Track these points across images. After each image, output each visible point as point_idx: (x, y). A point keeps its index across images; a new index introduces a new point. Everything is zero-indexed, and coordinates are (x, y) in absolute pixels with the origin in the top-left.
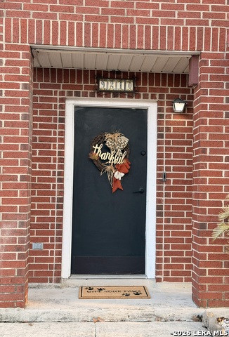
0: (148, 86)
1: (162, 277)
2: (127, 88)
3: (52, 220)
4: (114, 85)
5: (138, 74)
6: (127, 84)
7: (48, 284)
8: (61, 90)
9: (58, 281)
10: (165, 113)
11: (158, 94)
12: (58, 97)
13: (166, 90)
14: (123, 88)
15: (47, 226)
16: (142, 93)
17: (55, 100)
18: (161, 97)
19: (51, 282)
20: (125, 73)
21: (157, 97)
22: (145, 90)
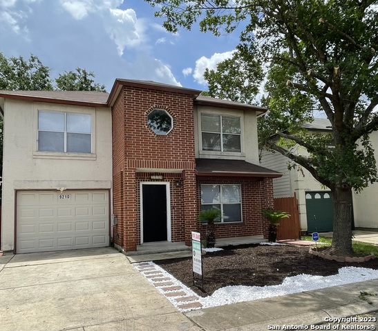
0: (167, 178)
1: (174, 241)
2: (160, 178)
4: (156, 177)
5: (164, 174)
8: (139, 179)
9: (140, 244)
10: (173, 186)
11: (170, 180)
12: (138, 182)
13: (173, 179)
16: (165, 180)
20: (160, 173)
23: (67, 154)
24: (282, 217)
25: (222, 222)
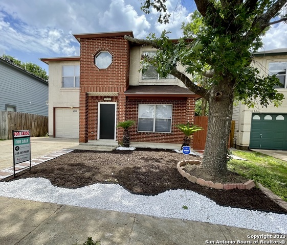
1: (117, 140)
3: (95, 127)
4: (107, 99)
5: (112, 97)
8: (97, 100)
9: (97, 140)
10: (118, 105)
11: (117, 101)
12: (96, 102)
15: (94, 129)
19: (95, 140)
20: (110, 96)
22: (114, 100)
23: (74, 88)
24: (193, 131)
25: (154, 131)
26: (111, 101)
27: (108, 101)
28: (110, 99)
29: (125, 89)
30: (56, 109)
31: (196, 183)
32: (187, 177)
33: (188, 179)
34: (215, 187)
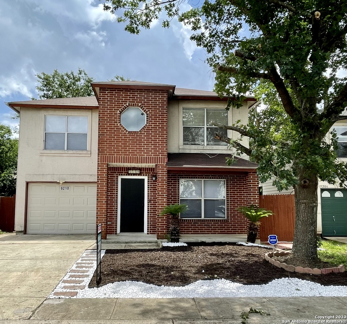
0: (144, 172)
1: (149, 233)
2: (138, 173)
3: (114, 215)
4: (133, 172)
5: (141, 168)
6: (138, 171)
7: (113, 235)
8: (117, 173)
9: (116, 234)
10: (150, 180)
11: (148, 174)
12: (116, 176)
13: (150, 173)
14: (136, 172)
15: (112, 217)
16: (142, 174)
17: (115, 177)
18: (149, 175)
19: (114, 234)
20: (137, 168)
21: (147, 175)
22: (143, 173)
23: (66, 152)
24: (262, 216)
25: (203, 217)
26: (140, 174)
27: (134, 174)
28: (138, 172)
29: (166, 160)
30: (30, 185)
31: (295, 272)
32: (284, 267)
33: (286, 269)
34: (313, 273)
